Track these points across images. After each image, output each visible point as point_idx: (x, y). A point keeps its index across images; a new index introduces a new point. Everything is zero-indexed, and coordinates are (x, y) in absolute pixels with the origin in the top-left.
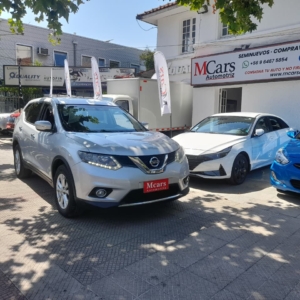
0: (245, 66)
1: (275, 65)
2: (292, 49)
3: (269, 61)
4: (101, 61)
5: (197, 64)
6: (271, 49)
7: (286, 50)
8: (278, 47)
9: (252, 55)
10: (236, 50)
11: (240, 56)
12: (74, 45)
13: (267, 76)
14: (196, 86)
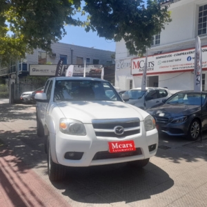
0: (159, 63)
1: (175, 63)
2: (183, 54)
3: (172, 61)
4: (88, 59)
5: (134, 63)
6: (173, 54)
7: (181, 54)
8: (176, 53)
9: (162, 57)
10: (156, 54)
11: (157, 58)
12: (72, 50)
13: (170, 69)
14: (134, 75)
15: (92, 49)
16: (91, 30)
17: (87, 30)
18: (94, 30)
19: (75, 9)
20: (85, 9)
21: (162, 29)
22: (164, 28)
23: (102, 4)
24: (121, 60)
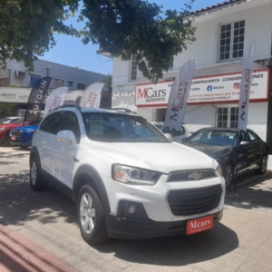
2: (202, 82)
4: (71, 83)
5: (140, 90)
7: (199, 82)
11: (169, 86)
12: (47, 70)
14: (139, 106)
15: (76, 70)
16: (91, 42)
17: (86, 41)
18: (94, 42)
19: (70, 12)
20: (84, 12)
21: (183, 49)
22: (186, 48)
23: (107, 9)
24: (120, 86)
